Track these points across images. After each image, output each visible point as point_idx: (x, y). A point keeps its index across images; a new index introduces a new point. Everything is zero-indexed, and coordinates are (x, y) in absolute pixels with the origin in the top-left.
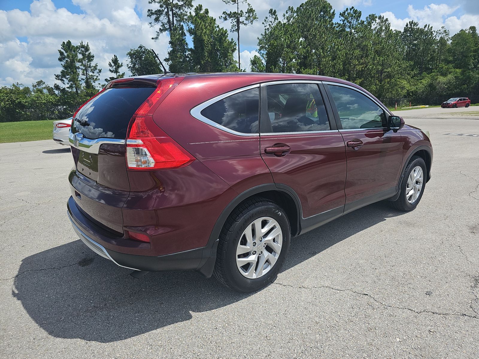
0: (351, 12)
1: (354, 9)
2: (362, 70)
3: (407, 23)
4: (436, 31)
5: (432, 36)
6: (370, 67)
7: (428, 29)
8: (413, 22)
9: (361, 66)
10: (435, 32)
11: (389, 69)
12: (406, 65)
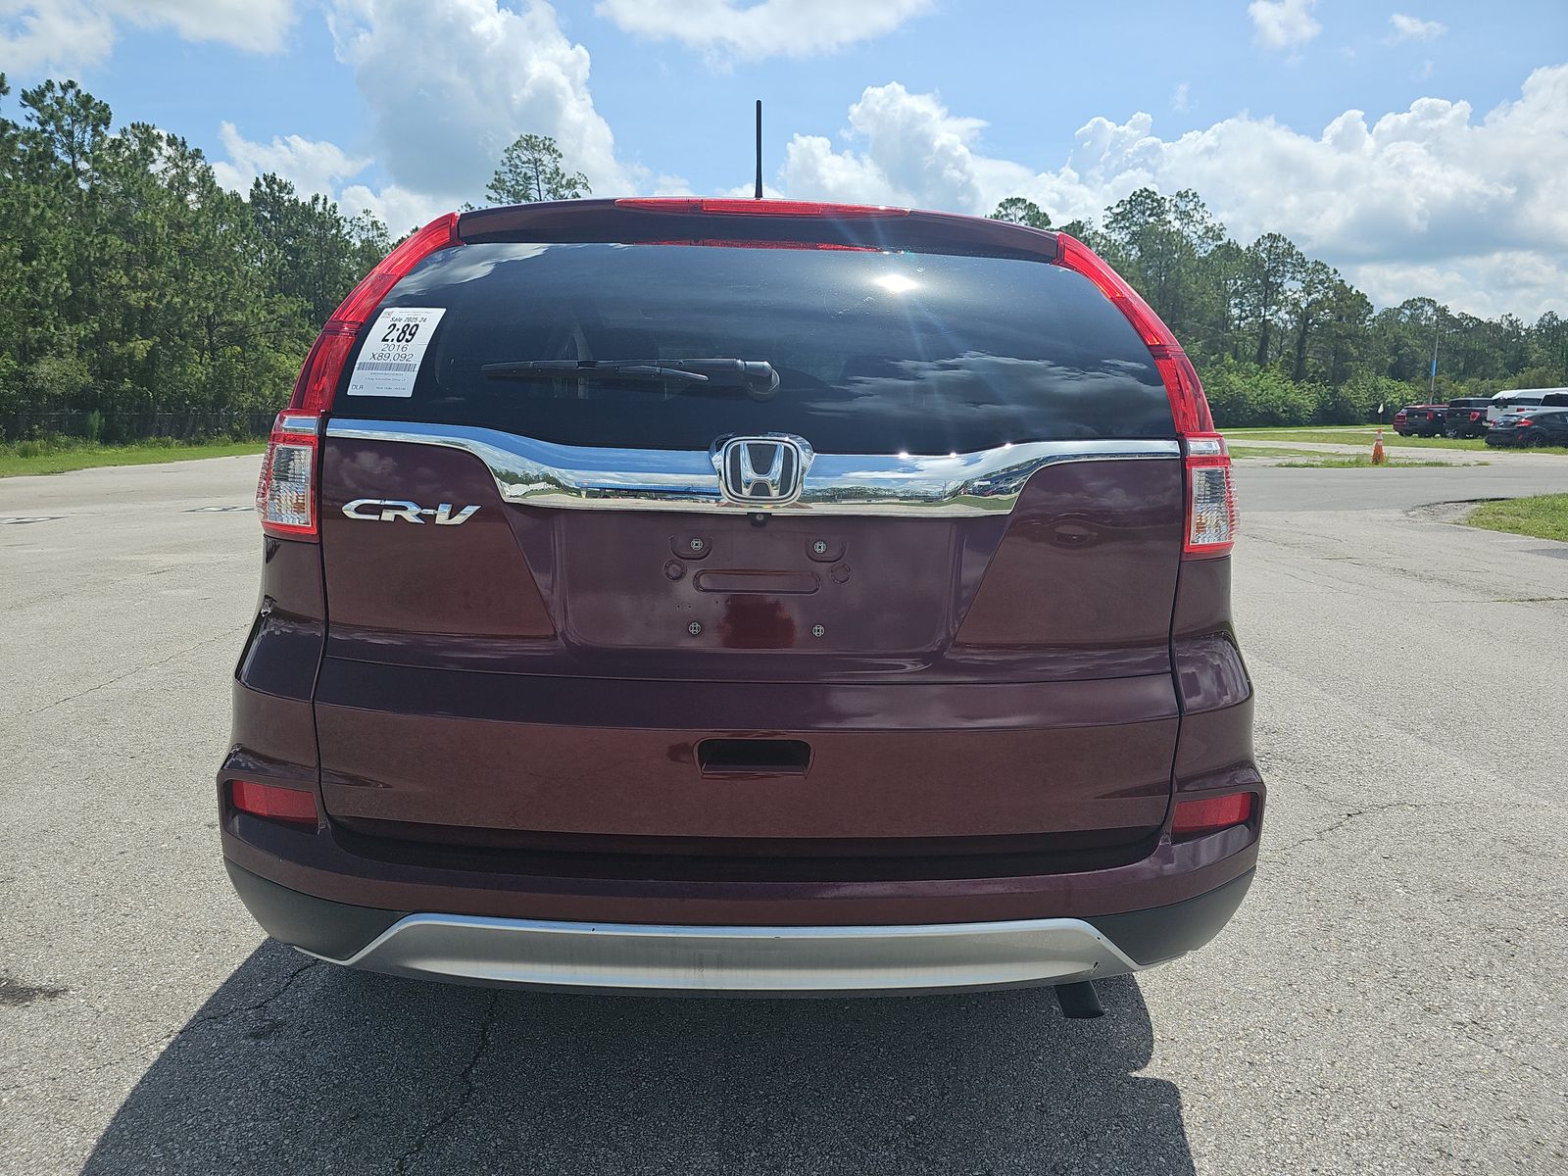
0: (68, 98)
1: (79, 91)
2: (148, 307)
3: (257, 179)
4: (348, 220)
5: (339, 231)
6: (176, 300)
7: (324, 208)
8: (275, 179)
9: (144, 295)
10: (345, 221)
11: (239, 317)
12: (291, 310)
